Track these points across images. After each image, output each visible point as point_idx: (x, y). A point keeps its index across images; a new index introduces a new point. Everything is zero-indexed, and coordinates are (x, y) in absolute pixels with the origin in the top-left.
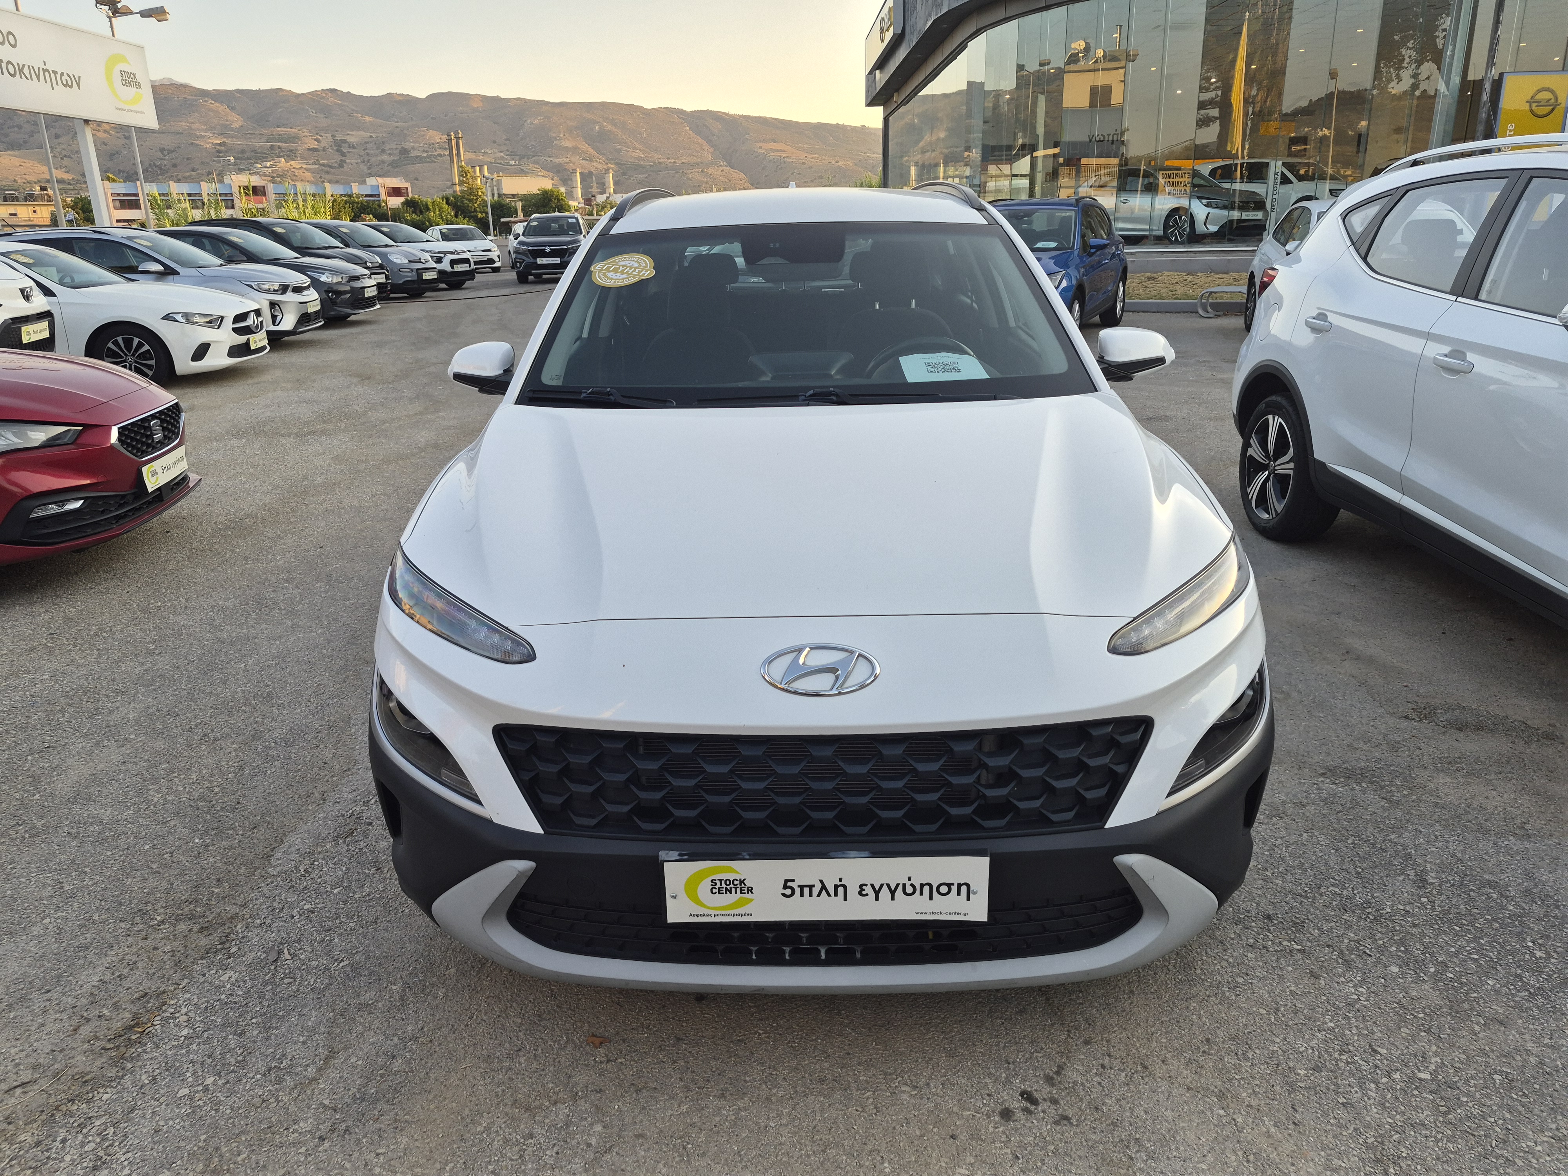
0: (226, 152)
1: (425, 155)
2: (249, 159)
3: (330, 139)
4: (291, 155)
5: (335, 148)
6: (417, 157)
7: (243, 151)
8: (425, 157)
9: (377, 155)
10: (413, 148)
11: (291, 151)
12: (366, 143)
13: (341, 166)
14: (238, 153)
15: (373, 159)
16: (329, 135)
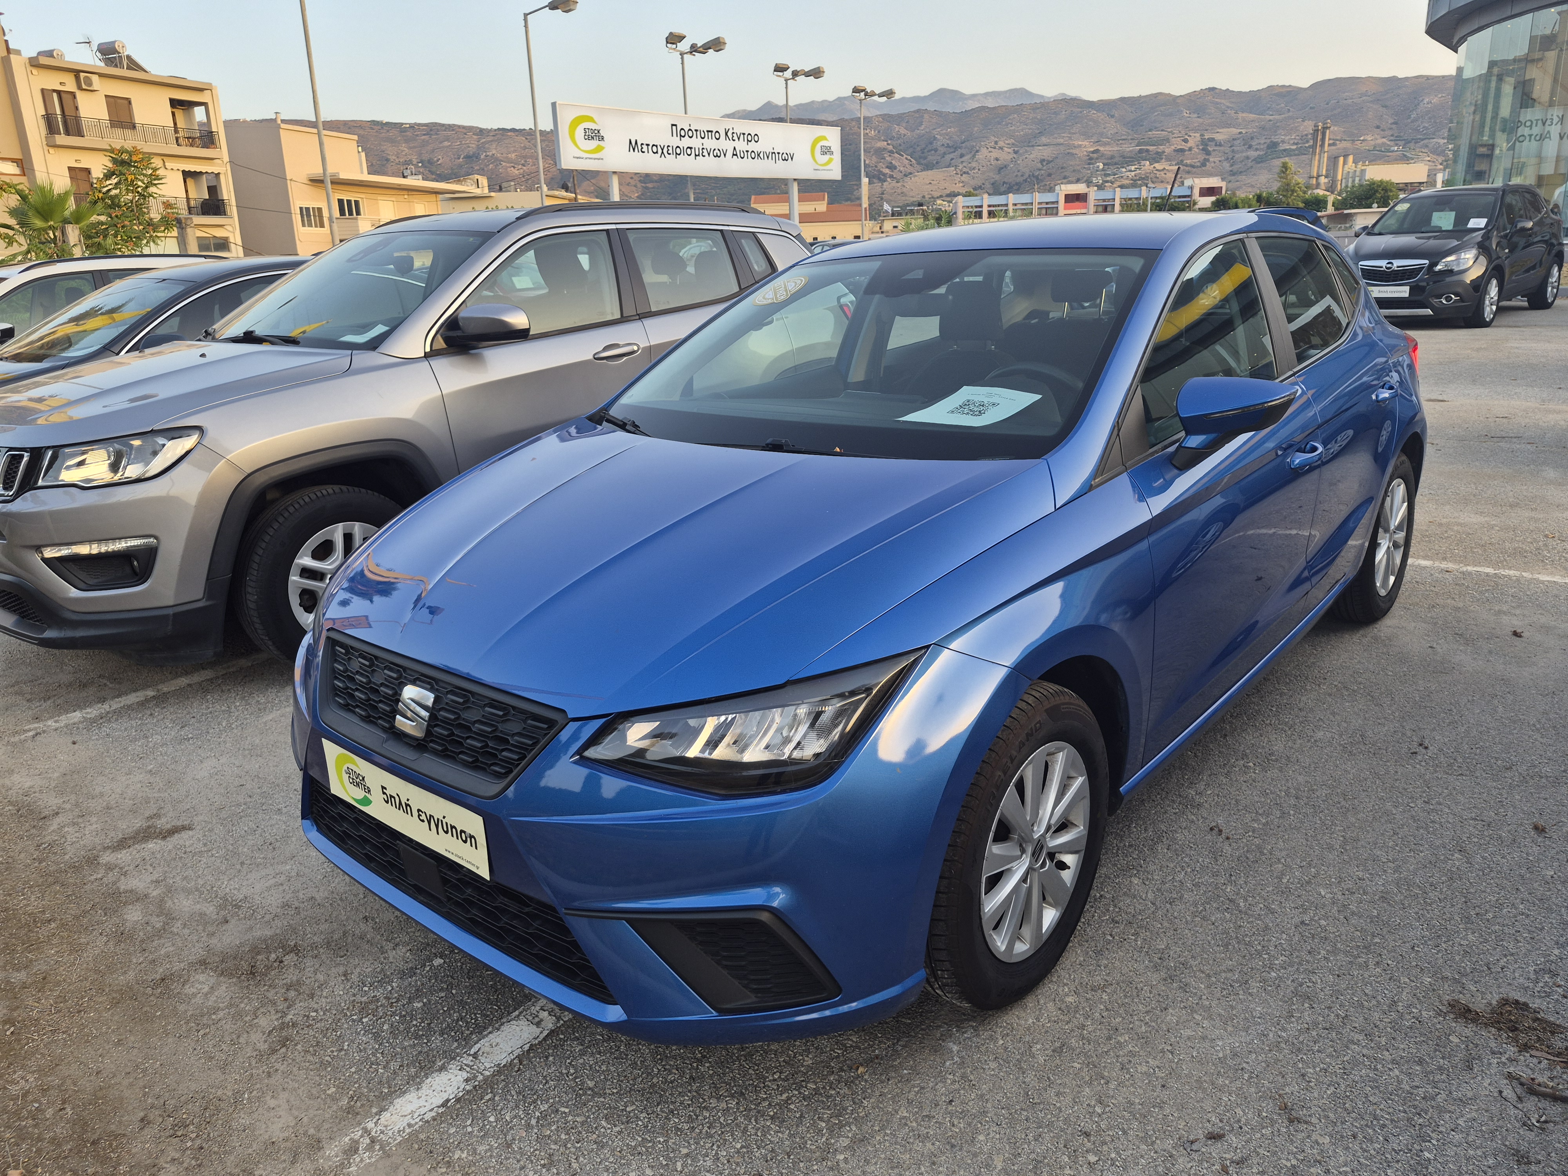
0: (1097, 159)
1: (1294, 147)
2: (1116, 164)
3: (1199, 138)
4: (1157, 158)
5: (1201, 147)
6: (1285, 150)
7: (1112, 157)
8: (1294, 150)
9: (1242, 152)
10: (1283, 142)
11: (1157, 153)
12: (1234, 139)
13: (1203, 164)
14: (1108, 159)
15: (1237, 156)
16: (1198, 135)
